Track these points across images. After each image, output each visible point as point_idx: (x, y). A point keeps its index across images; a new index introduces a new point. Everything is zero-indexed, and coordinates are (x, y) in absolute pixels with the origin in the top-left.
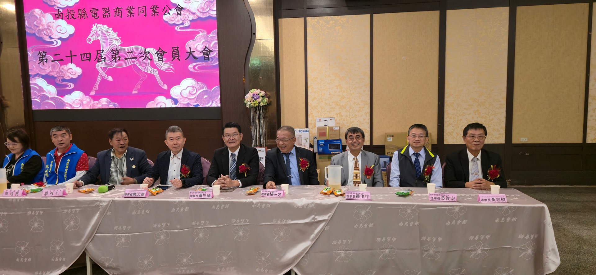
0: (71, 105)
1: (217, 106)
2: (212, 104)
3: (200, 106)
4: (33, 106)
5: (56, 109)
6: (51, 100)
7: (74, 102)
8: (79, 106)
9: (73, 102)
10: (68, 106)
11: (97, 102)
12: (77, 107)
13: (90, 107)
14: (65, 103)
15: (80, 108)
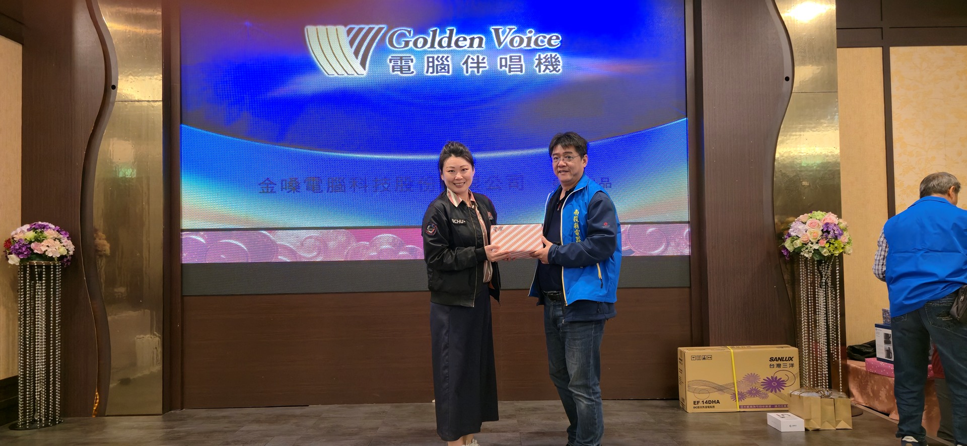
0: (292, 252)
1: (679, 254)
2: (666, 249)
3: (637, 254)
4: (184, 255)
5: (250, 261)
6: (237, 239)
7: (302, 245)
8: (315, 253)
9: (298, 244)
10: (285, 256)
11: (368, 243)
12: (307, 256)
13: (346, 256)
14: (277, 245)
15: (319, 259)
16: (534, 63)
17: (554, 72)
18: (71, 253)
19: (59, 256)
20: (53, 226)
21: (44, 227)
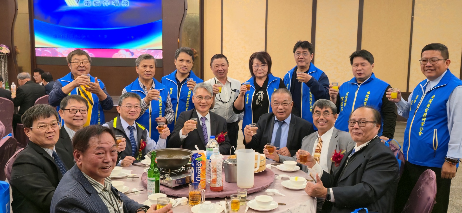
0: (62, 54)
1: (160, 58)
4: (36, 54)
5: (52, 56)
6: (49, 50)
7: (64, 52)
14: (58, 52)
16: (121, 3)
17: (127, 6)
18: (9, 52)
19: (6, 53)
20: (4, 46)
21: (2, 46)
